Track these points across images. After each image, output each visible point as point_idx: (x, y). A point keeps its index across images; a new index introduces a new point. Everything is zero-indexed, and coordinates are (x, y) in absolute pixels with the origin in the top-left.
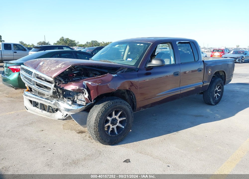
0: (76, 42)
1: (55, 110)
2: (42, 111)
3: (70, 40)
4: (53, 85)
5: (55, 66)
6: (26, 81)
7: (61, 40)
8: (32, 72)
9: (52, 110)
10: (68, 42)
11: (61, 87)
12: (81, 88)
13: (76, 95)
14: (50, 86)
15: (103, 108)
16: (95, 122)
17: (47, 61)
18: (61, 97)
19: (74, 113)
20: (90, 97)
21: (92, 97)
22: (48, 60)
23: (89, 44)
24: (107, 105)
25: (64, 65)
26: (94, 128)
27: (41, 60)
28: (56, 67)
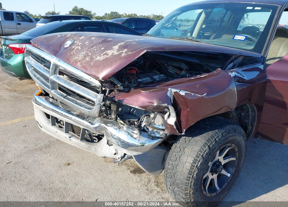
1: (94, 136)
2: (70, 137)
4: (100, 96)
5: (104, 51)
6: (38, 78)
7: (73, 10)
8: (50, 63)
9: (90, 135)
10: (83, 13)
11: (117, 100)
12: (163, 104)
13: (146, 116)
14: (94, 98)
15: (204, 146)
16: (189, 176)
17: (81, 38)
18: (113, 116)
19: (140, 153)
20: (178, 123)
21: (183, 124)
22: (83, 37)
23: (108, 16)
24: (214, 139)
25: (126, 50)
26: (186, 188)
27: (65, 35)
28: (106, 54)
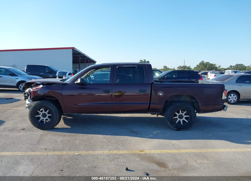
0: (217, 66)
3: (210, 64)
7: (200, 64)
10: (208, 66)
23: (233, 68)
